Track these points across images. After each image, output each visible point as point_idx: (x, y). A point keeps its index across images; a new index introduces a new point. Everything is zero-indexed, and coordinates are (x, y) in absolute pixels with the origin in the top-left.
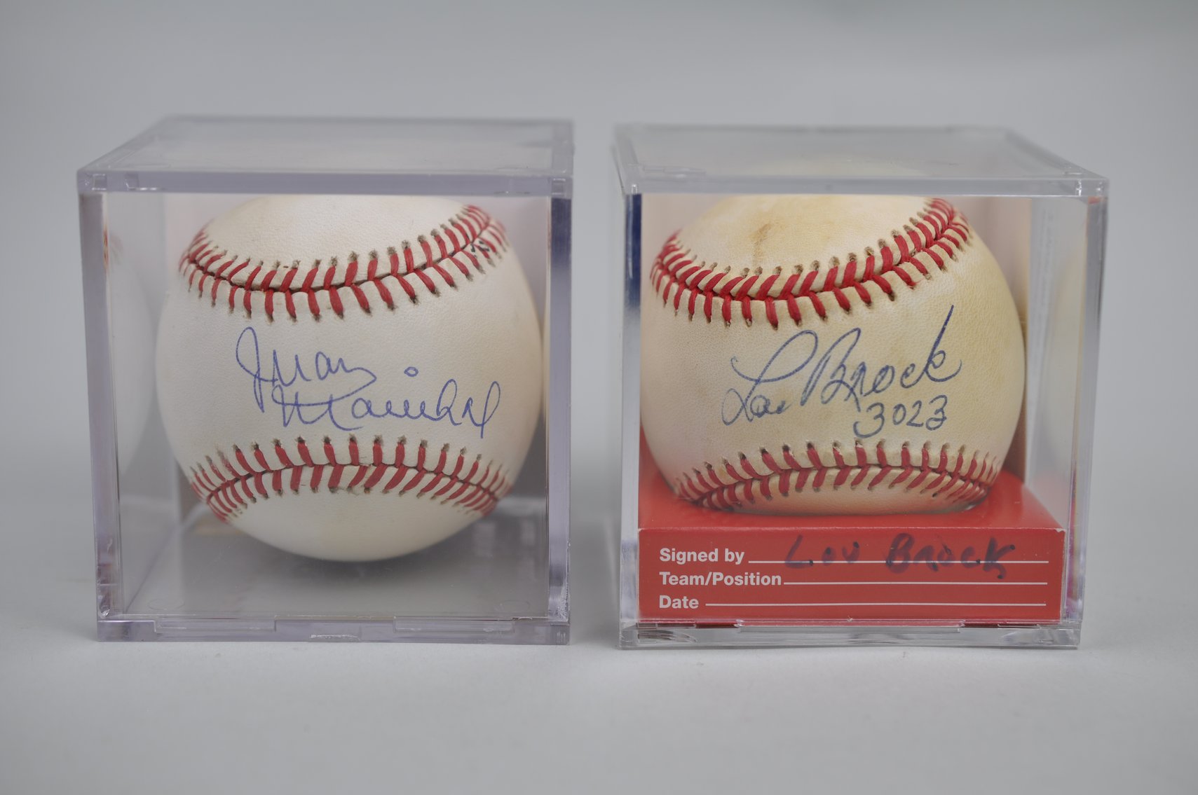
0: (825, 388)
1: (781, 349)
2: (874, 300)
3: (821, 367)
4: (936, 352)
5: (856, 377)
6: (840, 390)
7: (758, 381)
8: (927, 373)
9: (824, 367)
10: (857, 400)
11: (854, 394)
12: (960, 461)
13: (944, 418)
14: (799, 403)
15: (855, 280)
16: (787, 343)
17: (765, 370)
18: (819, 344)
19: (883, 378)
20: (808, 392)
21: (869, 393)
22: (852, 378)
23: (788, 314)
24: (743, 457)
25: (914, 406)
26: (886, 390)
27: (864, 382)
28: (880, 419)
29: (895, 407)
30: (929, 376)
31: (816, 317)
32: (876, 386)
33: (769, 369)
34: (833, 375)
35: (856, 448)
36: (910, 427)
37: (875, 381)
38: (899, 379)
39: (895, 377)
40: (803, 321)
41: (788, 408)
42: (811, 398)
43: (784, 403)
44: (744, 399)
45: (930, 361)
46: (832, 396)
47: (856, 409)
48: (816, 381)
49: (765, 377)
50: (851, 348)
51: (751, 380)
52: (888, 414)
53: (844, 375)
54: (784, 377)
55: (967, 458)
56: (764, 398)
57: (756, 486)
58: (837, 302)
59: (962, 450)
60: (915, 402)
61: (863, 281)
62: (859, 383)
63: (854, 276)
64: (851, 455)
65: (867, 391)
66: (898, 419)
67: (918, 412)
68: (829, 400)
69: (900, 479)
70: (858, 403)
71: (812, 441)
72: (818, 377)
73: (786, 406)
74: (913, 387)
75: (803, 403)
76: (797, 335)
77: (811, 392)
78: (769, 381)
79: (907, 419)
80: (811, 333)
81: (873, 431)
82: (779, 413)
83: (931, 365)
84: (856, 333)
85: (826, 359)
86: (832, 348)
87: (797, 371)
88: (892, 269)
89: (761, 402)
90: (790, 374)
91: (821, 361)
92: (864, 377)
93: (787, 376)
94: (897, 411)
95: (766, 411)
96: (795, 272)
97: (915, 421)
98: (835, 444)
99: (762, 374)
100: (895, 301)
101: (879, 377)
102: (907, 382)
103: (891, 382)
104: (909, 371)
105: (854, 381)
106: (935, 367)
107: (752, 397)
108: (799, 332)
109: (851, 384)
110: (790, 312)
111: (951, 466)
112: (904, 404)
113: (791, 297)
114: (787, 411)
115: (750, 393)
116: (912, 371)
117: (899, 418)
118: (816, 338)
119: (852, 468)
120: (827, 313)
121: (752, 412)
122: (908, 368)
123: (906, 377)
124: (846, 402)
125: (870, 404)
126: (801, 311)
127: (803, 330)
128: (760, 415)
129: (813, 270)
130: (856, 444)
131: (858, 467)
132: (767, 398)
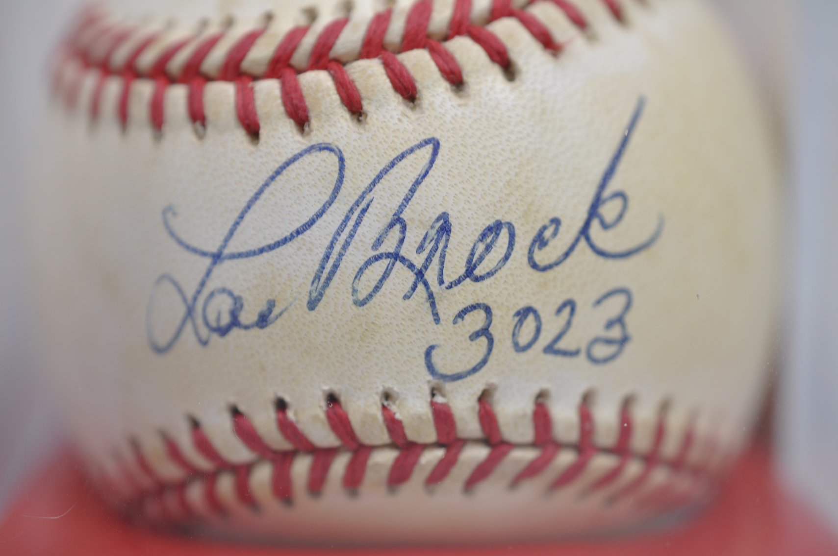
0: (361, 271)
1: (267, 185)
2: (470, 78)
3: (351, 223)
4: (607, 193)
5: (429, 247)
6: (393, 275)
7: (217, 257)
8: (588, 239)
9: (357, 224)
10: (431, 296)
11: (426, 284)
12: (660, 432)
13: (624, 340)
14: (305, 301)
15: (429, 37)
16: (278, 172)
17: (231, 233)
18: (347, 173)
19: (488, 248)
20: (323, 280)
21: (459, 281)
22: (421, 248)
23: (282, 109)
24: (195, 425)
25: (559, 311)
26: (497, 275)
27: (448, 257)
28: (483, 340)
29: (518, 313)
30: (592, 247)
31: (342, 116)
32: (475, 267)
33: (240, 229)
34: (379, 242)
35: (433, 404)
36: (550, 358)
37: (472, 254)
38: (526, 252)
39: (517, 247)
40: (314, 123)
41: (281, 314)
42: (329, 292)
43: (271, 305)
44: (190, 294)
45: (594, 211)
46: (377, 288)
47: (431, 318)
48: (341, 255)
49: (233, 247)
50: (418, 183)
51: (204, 254)
52: (501, 328)
53: (402, 241)
54: (271, 248)
55: (676, 422)
56: (230, 294)
57: (226, 485)
58: (388, 81)
59: (665, 407)
60: (560, 302)
61: (447, 38)
62: (436, 260)
63: (426, 27)
64: (420, 418)
65: (455, 277)
66: (523, 340)
67: (569, 323)
68: (370, 296)
69: (532, 470)
70: (433, 305)
71: (336, 388)
72: (345, 247)
73: (276, 311)
74: (557, 269)
75: (312, 305)
76: (301, 155)
77: (329, 279)
78: (240, 255)
79: (545, 339)
80: (331, 150)
81: (469, 367)
82: (262, 327)
83: (595, 224)
84: (429, 148)
85: (363, 205)
86: (374, 183)
87: (298, 232)
88: (510, 14)
89: (222, 306)
90: (285, 241)
91: (351, 211)
92: (446, 247)
93: (278, 244)
94: (521, 322)
95: (235, 322)
96: (302, 21)
97: (562, 345)
98: (387, 396)
99: (226, 241)
100: (517, 82)
101: (481, 247)
102: (542, 257)
103: (506, 258)
104: (548, 234)
105: (424, 255)
106: (605, 226)
107: (206, 292)
108: (304, 147)
109: (418, 261)
110: (285, 104)
111: (641, 441)
112: (536, 306)
113: (288, 73)
114: (279, 322)
115: (203, 284)
116: (555, 233)
117: (525, 336)
118: (342, 160)
119: (425, 447)
120: (366, 106)
121: (207, 324)
122: (545, 228)
123: (540, 248)
124: (407, 301)
125: (461, 307)
126: (309, 102)
127: (313, 143)
128: (223, 331)
129: (339, 15)
130: (433, 395)
131: (438, 445)
132: (237, 293)
